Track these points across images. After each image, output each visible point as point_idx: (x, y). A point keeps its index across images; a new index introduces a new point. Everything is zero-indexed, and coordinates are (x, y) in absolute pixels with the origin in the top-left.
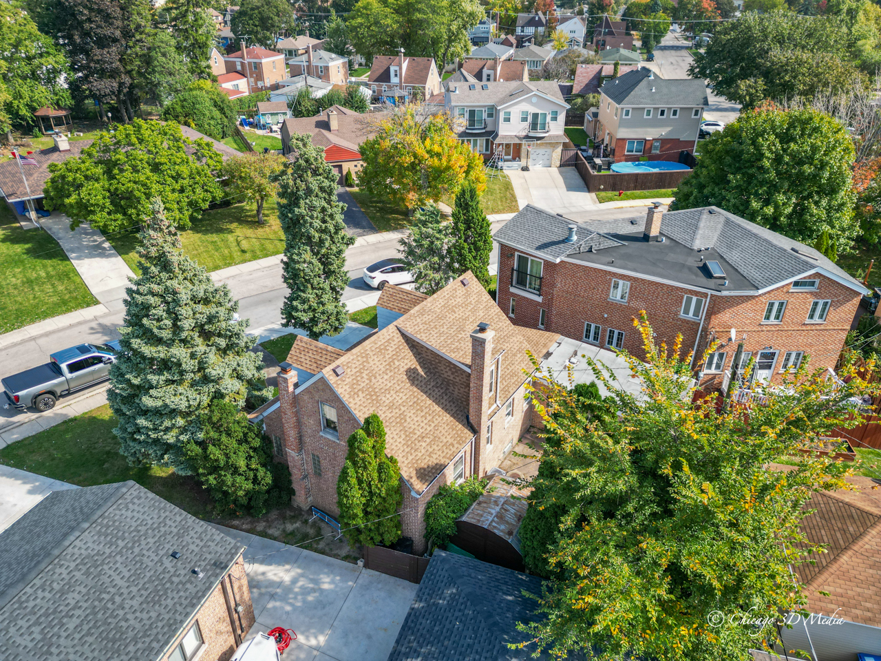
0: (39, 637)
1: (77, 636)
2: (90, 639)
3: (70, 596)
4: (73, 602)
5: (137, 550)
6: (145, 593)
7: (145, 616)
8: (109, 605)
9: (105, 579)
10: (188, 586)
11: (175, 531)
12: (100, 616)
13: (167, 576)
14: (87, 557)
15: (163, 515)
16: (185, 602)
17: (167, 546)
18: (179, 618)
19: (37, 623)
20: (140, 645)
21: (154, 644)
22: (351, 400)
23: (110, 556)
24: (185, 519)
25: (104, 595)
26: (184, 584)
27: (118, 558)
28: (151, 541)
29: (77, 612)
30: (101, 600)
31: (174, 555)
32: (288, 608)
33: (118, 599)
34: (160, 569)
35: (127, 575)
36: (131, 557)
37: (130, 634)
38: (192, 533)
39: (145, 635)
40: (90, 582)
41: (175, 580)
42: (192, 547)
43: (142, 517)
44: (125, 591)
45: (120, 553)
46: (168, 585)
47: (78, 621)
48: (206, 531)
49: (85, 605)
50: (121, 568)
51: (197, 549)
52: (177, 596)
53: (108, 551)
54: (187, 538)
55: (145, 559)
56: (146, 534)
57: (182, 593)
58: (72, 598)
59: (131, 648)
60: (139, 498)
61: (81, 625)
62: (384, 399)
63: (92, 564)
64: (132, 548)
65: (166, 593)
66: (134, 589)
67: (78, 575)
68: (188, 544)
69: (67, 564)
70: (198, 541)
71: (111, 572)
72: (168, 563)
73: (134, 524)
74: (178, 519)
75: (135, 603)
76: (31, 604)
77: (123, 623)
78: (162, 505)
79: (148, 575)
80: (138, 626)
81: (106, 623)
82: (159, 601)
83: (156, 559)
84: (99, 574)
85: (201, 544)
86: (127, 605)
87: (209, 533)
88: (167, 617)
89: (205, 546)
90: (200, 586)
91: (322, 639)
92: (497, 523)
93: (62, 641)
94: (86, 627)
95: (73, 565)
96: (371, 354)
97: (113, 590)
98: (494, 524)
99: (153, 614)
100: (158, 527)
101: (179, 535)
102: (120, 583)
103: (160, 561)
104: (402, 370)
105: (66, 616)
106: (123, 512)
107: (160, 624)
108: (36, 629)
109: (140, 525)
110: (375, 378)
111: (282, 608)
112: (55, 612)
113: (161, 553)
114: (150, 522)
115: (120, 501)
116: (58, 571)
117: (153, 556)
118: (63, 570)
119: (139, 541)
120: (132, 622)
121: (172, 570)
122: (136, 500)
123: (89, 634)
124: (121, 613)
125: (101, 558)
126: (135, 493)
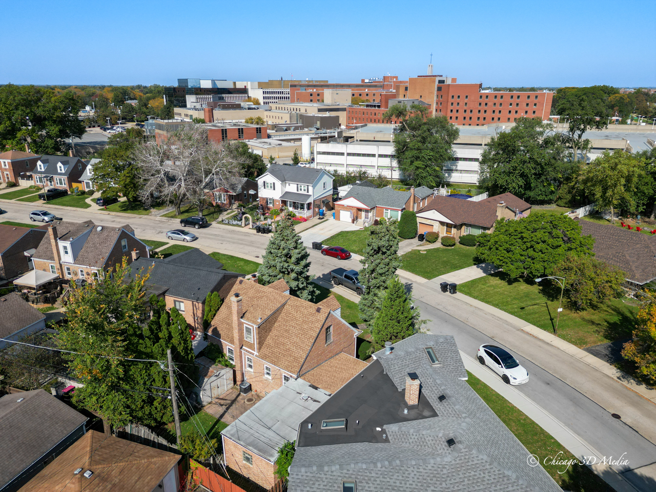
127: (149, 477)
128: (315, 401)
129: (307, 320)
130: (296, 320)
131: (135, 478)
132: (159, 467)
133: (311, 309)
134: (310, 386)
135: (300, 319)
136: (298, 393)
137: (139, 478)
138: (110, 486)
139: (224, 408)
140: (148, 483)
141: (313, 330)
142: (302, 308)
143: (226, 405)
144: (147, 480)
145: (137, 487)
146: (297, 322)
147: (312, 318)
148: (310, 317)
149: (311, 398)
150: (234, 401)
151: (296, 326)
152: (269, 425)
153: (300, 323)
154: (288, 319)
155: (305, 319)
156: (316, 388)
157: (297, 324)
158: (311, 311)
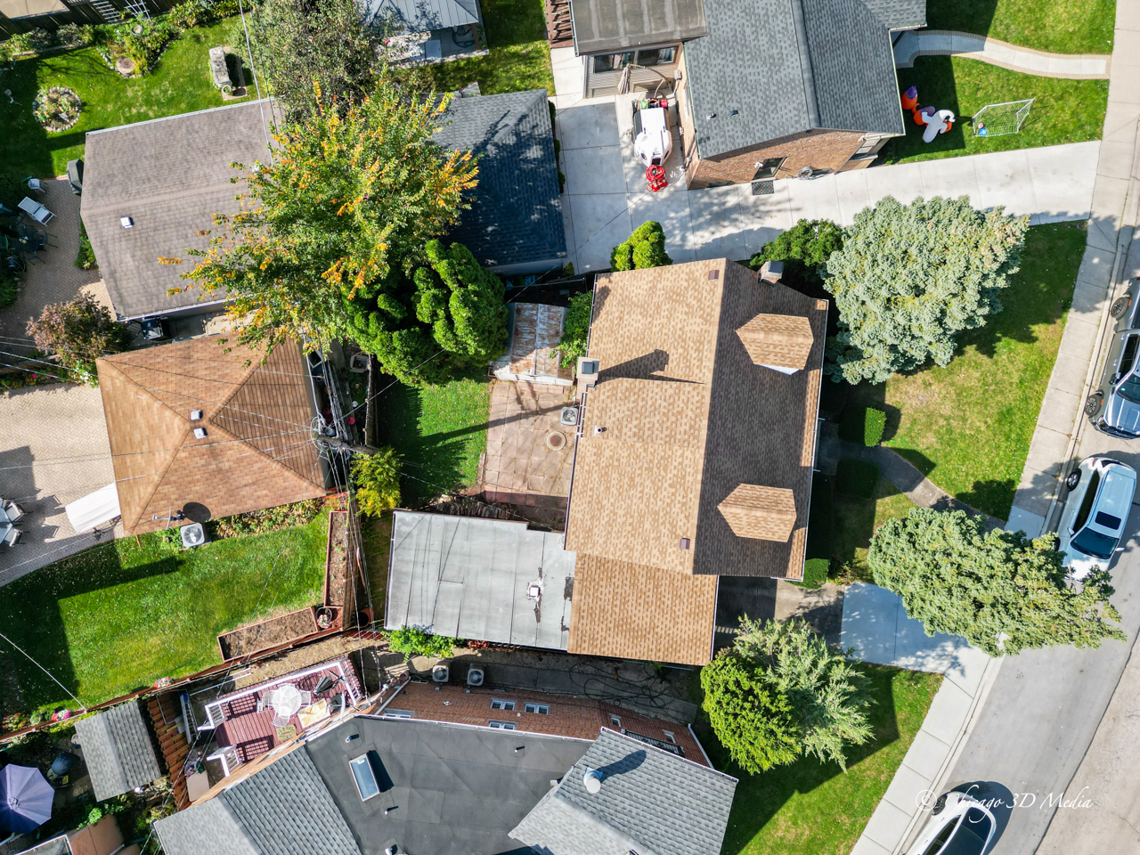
0: (757, 11)
1: (739, 29)
2: (731, 34)
3: (766, 39)
4: (760, 38)
5: (760, 94)
6: (728, 79)
7: (716, 70)
8: (741, 56)
9: (759, 63)
10: (709, 106)
11: (751, 126)
12: (740, 48)
13: (727, 99)
14: (782, 64)
15: (769, 127)
16: (702, 96)
17: (746, 113)
18: (697, 86)
19: (766, 14)
20: (703, 56)
21: (696, 63)
22: (688, 270)
23: (771, 76)
24: (754, 139)
25: (749, 57)
26: (713, 104)
27: (765, 80)
28: (758, 107)
29: (752, 37)
30: (748, 54)
31: (736, 112)
32: (672, 215)
33: (740, 63)
34: (735, 98)
35: (749, 78)
36: (759, 88)
37: (713, 55)
38: (740, 134)
39: (705, 62)
40: (765, 54)
41: (720, 102)
42: (731, 127)
43: (781, 113)
44: (740, 70)
45: (768, 84)
46: (721, 95)
47: (747, 34)
48: (733, 144)
49: (753, 43)
50: (757, 77)
51: (726, 128)
52: (710, 95)
53: (775, 77)
54: (739, 128)
55: (749, 94)
56: (766, 107)
57: (709, 99)
58: (764, 40)
59: (706, 51)
60: (796, 122)
61: (744, 35)
62: (668, 306)
63: (775, 64)
64: (764, 93)
65: (718, 90)
66: (736, 75)
67: (775, 51)
68: (735, 126)
69: (789, 49)
70: (731, 133)
71: (760, 70)
72: (735, 106)
73: (779, 105)
74: (758, 134)
75: (728, 71)
76: (780, 17)
77: (723, 55)
78: (777, 132)
79: (738, 89)
80: (714, 62)
81: (732, 47)
82: (717, 84)
83: (743, 101)
84: (764, 63)
85: (727, 134)
86: (732, 66)
87: (730, 145)
88: (704, 80)
89: (724, 136)
90: (703, 112)
91: (631, 204)
92: (532, 315)
93: (744, 21)
94: (739, 36)
95: (785, 52)
96: (704, 327)
97: (747, 64)
98: (534, 312)
99: (712, 75)
100: (763, 118)
101: (746, 126)
102: (748, 70)
103: (740, 103)
104: (673, 351)
105: (756, 31)
106: (795, 105)
107: (703, 74)
108: (762, 13)
109: (776, 109)
110: (686, 313)
111: (677, 212)
112: (764, 26)
113: (745, 106)
114: (772, 115)
115: (805, 108)
116: (788, 42)
117: (747, 100)
118: (787, 45)
119: (765, 100)
120: (719, 61)
121: (727, 104)
122: (797, 118)
123: (735, 35)
124: (730, 59)
125: (775, 70)
126: (803, 122)
127: (265, 492)
128: (537, 612)
129: (661, 521)
130: (656, 492)
131: (249, 479)
132: (286, 488)
133: (684, 520)
134: (568, 580)
135: (659, 503)
136: (540, 571)
137: (254, 483)
138: (214, 466)
139: (516, 409)
140: (258, 497)
141: (643, 549)
142: (682, 493)
143: (523, 408)
144: (259, 493)
145: (243, 493)
146: (652, 500)
147: (667, 532)
148: (668, 526)
149: (539, 603)
150: (542, 412)
151: (645, 500)
152: (448, 574)
153: (651, 506)
154: (655, 469)
155: (661, 514)
156: (568, 593)
157: (648, 499)
158: (679, 523)
